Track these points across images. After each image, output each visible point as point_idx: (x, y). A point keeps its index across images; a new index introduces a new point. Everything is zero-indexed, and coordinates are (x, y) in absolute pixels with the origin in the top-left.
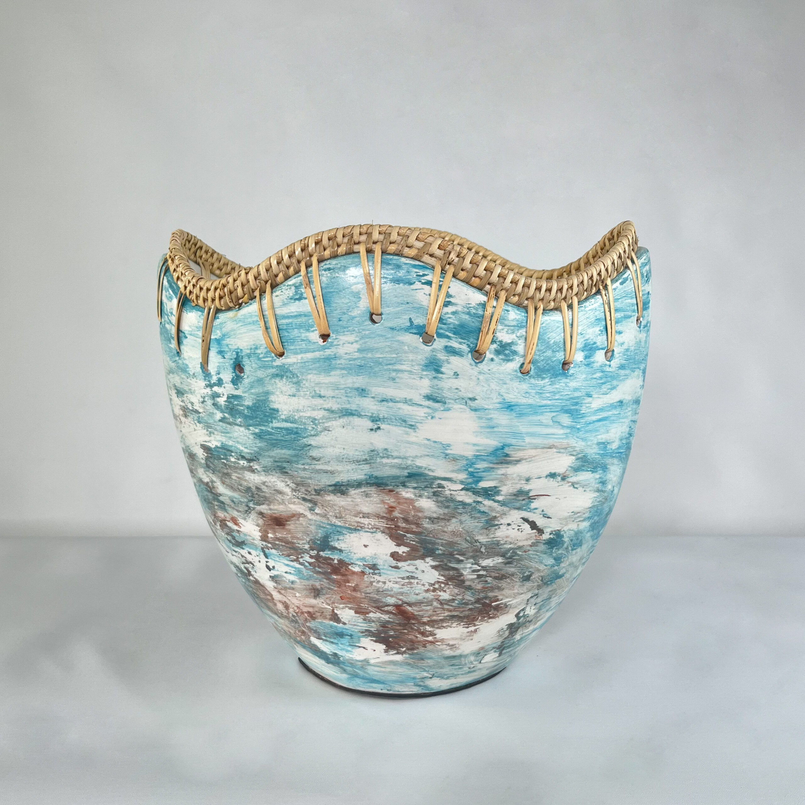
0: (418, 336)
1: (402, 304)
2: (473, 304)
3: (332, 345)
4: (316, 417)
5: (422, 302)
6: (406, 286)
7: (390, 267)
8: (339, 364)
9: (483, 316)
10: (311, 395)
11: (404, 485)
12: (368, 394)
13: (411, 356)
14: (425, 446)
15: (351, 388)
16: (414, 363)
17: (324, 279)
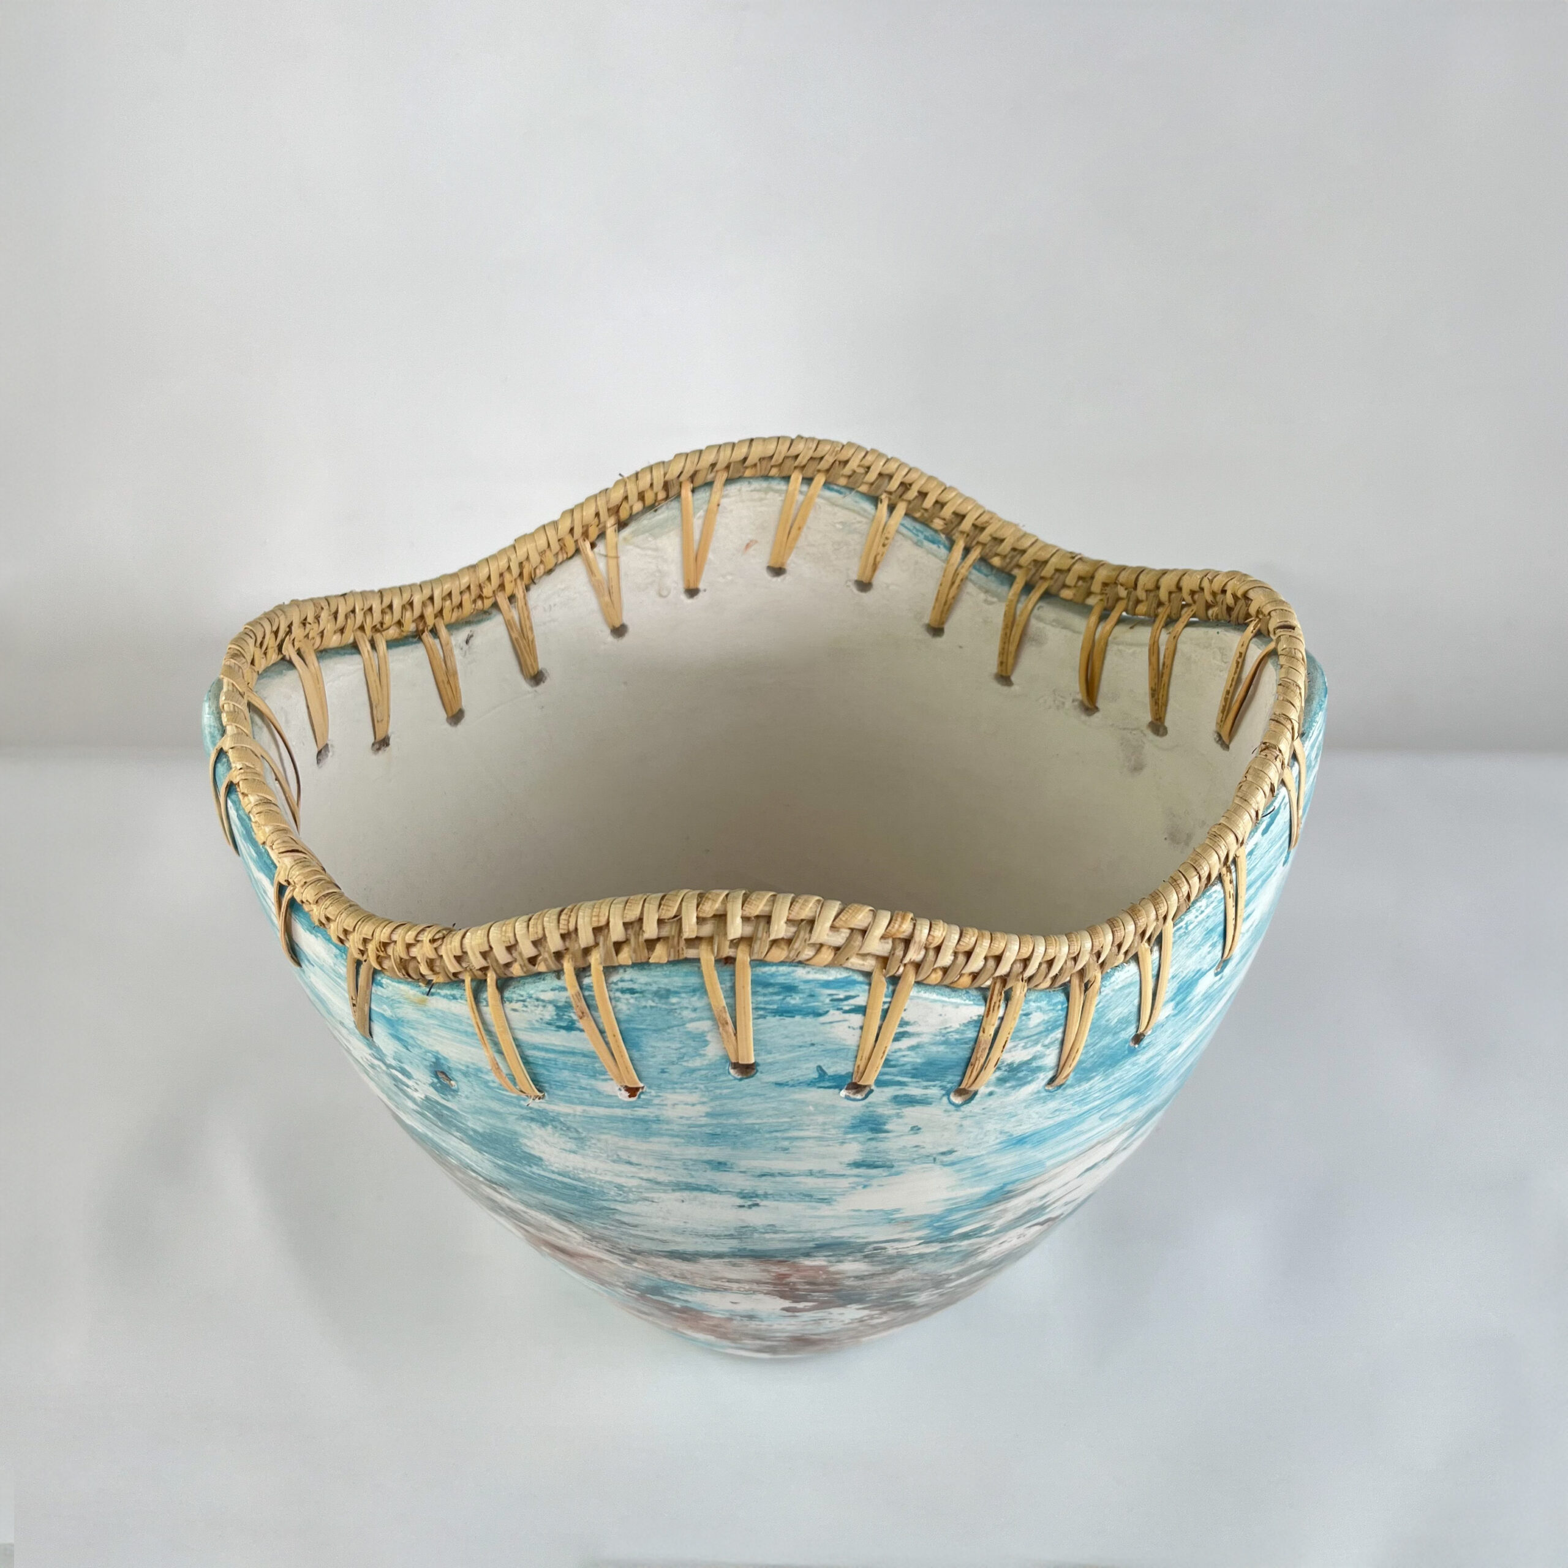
0: (837, 1091)
1: (800, 1047)
2: (956, 1026)
3: (648, 1103)
4: (624, 1184)
5: (845, 1040)
6: (809, 1020)
7: (771, 990)
8: (667, 1130)
9: (976, 1040)
10: (610, 1158)
11: (807, 1255)
12: (732, 1168)
13: (821, 1119)
14: (850, 1217)
15: (696, 1161)
16: (827, 1127)
17: (622, 1006)
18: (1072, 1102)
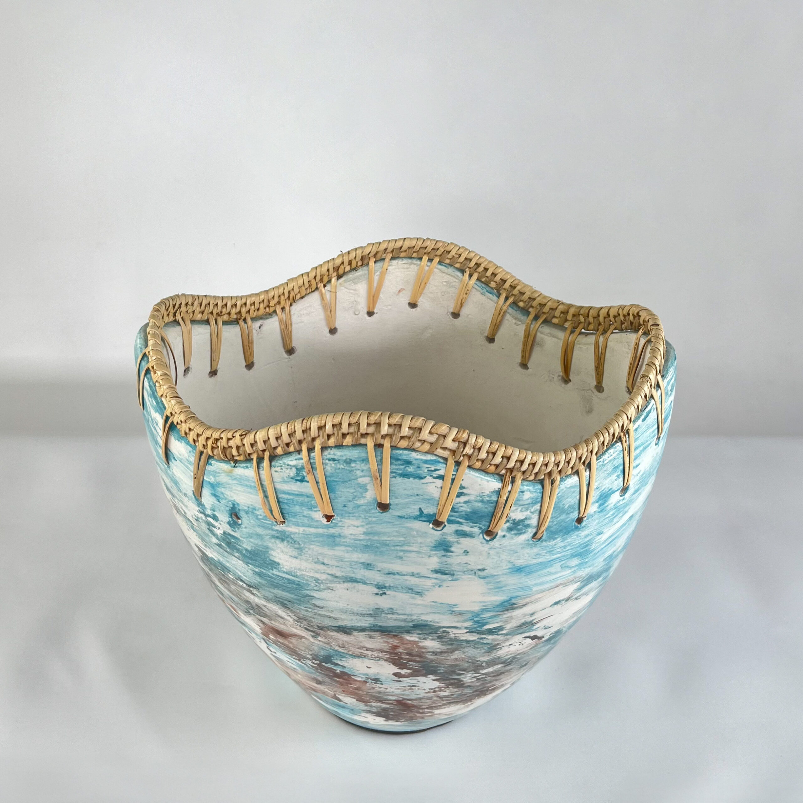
0: (428, 523)
1: (411, 496)
2: (487, 492)
3: (336, 525)
4: (319, 578)
5: (433, 494)
6: (417, 480)
7: (399, 462)
8: (343, 542)
9: (497, 502)
10: (314, 561)
11: (408, 632)
12: (374, 568)
13: (419, 540)
14: (431, 606)
15: (357, 562)
16: (422, 545)
17: (328, 468)
18: (545, 551)
